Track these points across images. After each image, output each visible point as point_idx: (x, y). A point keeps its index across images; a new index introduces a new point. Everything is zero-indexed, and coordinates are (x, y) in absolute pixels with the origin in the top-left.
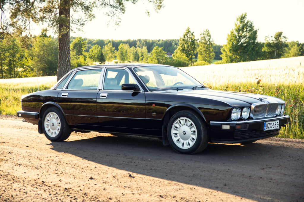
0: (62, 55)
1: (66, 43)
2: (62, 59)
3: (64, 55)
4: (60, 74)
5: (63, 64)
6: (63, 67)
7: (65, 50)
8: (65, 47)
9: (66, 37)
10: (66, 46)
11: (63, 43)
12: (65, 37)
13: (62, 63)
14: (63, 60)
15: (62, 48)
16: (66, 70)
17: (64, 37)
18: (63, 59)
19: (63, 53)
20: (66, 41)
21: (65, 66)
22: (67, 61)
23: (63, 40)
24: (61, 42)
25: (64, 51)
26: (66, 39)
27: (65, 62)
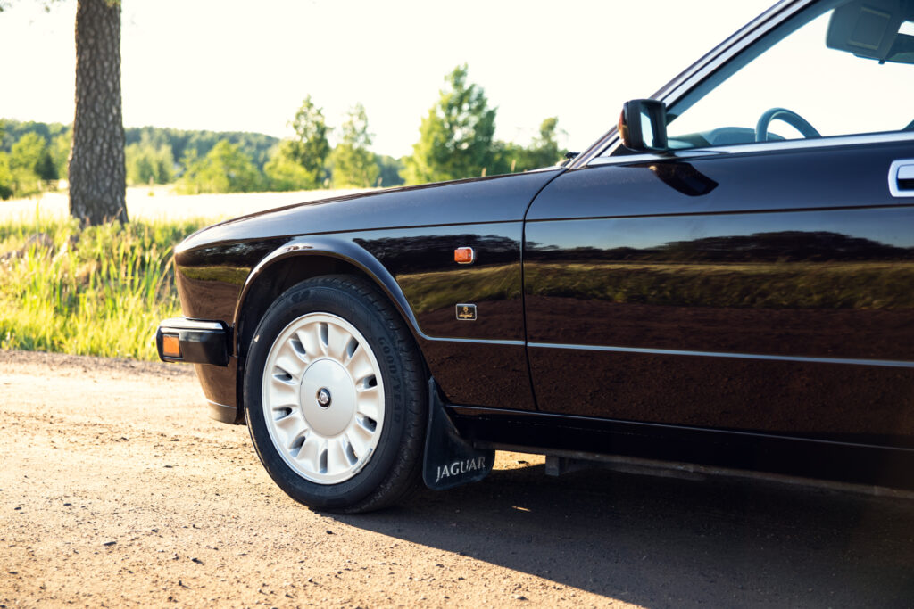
0: (93, 94)
1: (110, 47)
2: (93, 110)
3: (100, 93)
4: (83, 171)
5: (94, 131)
6: (97, 142)
7: (103, 73)
8: (106, 64)
9: (108, 22)
10: (110, 58)
11: (96, 44)
12: (104, 23)
13: (94, 124)
14: (97, 116)
15: (93, 64)
16: (107, 155)
17: (100, 22)
18: (97, 110)
19: (96, 87)
20: (109, 39)
21: (104, 137)
22: (110, 118)
23: (96, 33)
24: (86, 42)
25: (99, 78)
26: (107, 31)
27: (105, 125)
